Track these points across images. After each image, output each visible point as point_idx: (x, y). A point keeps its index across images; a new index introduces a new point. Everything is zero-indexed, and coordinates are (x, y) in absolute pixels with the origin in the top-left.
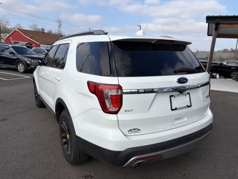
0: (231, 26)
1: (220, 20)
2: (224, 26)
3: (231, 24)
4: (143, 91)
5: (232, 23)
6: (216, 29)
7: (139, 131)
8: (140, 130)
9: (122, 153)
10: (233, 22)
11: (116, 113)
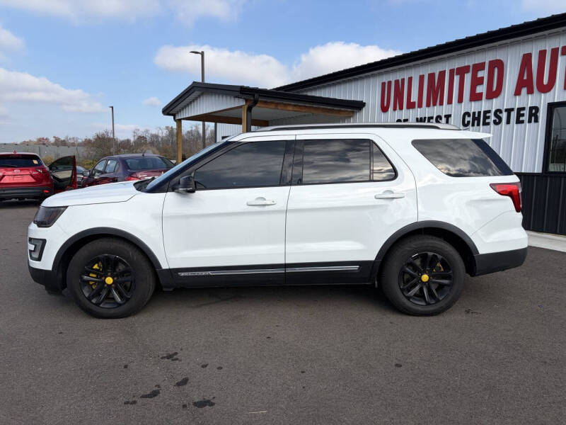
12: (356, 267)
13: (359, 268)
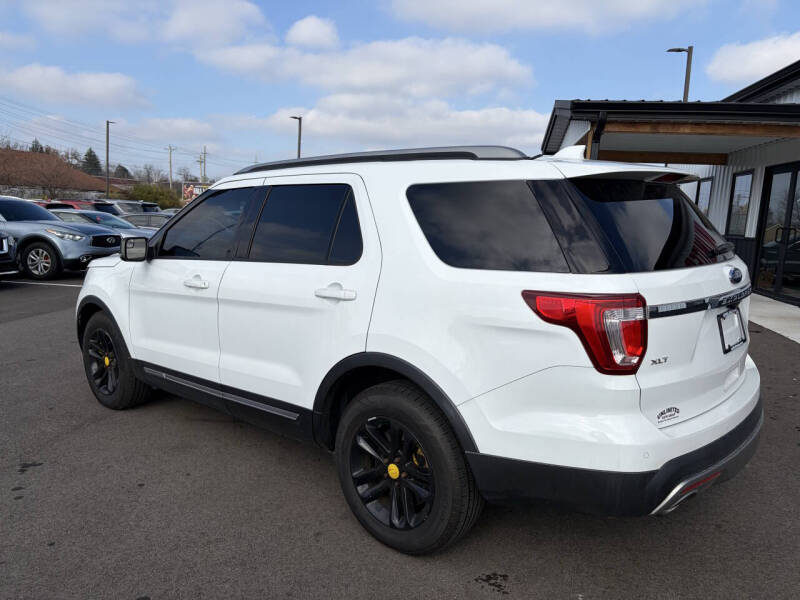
0: (633, 129)
1: (609, 113)
2: (617, 129)
3: (633, 124)
4: (685, 306)
5: (637, 120)
6: (597, 137)
7: (677, 414)
8: (677, 411)
9: (656, 476)
10: (638, 118)
11: (632, 370)
12: (294, 417)
13: (298, 418)
